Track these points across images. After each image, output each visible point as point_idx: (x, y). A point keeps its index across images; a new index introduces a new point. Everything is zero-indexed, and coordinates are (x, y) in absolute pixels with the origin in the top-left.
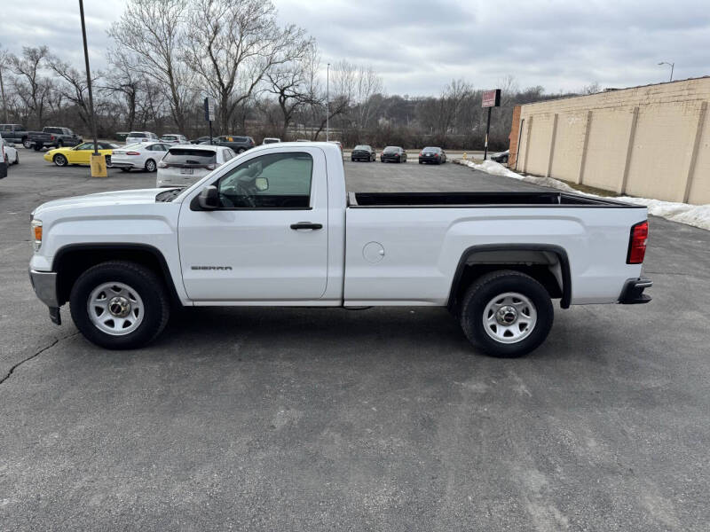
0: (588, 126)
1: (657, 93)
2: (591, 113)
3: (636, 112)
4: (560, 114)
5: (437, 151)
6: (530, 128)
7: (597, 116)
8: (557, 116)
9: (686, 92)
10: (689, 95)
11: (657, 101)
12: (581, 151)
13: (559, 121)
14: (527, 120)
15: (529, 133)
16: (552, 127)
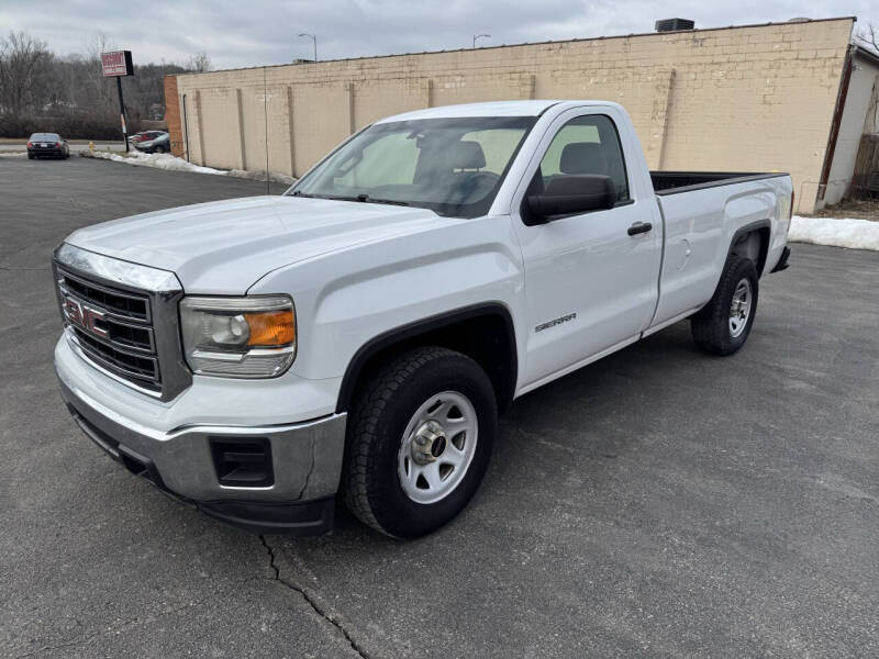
0: (290, 104)
1: (374, 68)
2: (290, 88)
3: (352, 89)
4: (243, 89)
5: (52, 138)
6: (199, 106)
7: (298, 92)
8: (239, 91)
9: (406, 69)
10: (410, 72)
11: (376, 77)
12: (288, 136)
13: (244, 97)
14: (191, 97)
15: (199, 114)
16: (236, 105)
